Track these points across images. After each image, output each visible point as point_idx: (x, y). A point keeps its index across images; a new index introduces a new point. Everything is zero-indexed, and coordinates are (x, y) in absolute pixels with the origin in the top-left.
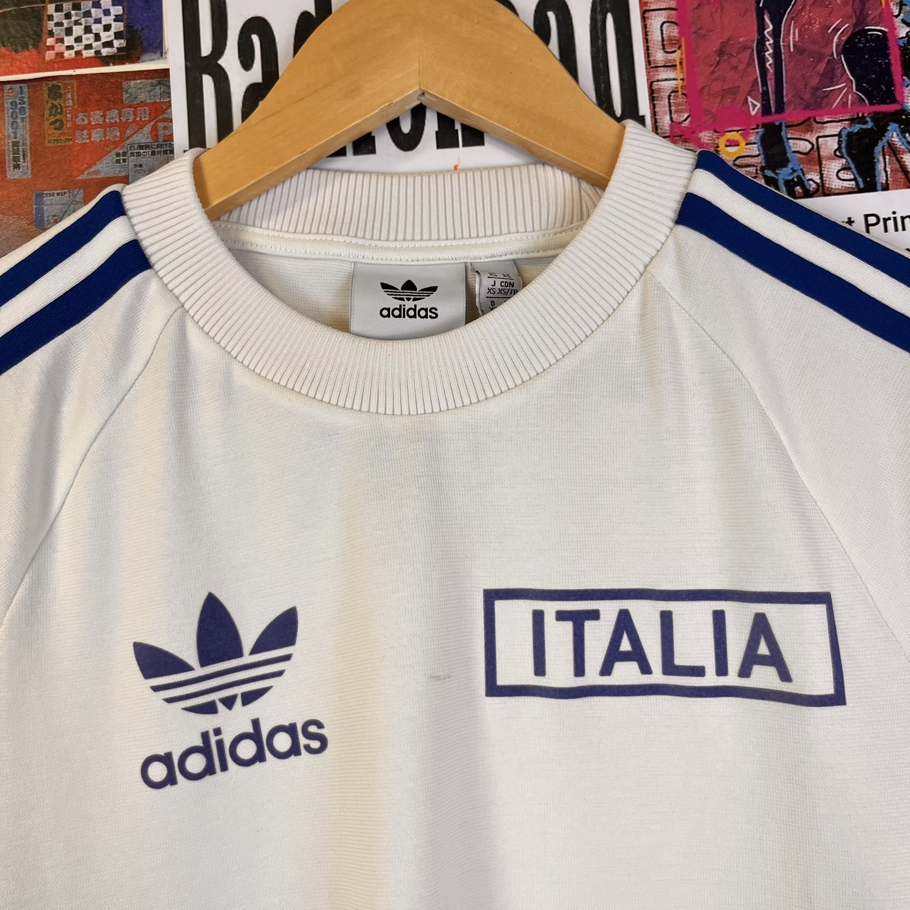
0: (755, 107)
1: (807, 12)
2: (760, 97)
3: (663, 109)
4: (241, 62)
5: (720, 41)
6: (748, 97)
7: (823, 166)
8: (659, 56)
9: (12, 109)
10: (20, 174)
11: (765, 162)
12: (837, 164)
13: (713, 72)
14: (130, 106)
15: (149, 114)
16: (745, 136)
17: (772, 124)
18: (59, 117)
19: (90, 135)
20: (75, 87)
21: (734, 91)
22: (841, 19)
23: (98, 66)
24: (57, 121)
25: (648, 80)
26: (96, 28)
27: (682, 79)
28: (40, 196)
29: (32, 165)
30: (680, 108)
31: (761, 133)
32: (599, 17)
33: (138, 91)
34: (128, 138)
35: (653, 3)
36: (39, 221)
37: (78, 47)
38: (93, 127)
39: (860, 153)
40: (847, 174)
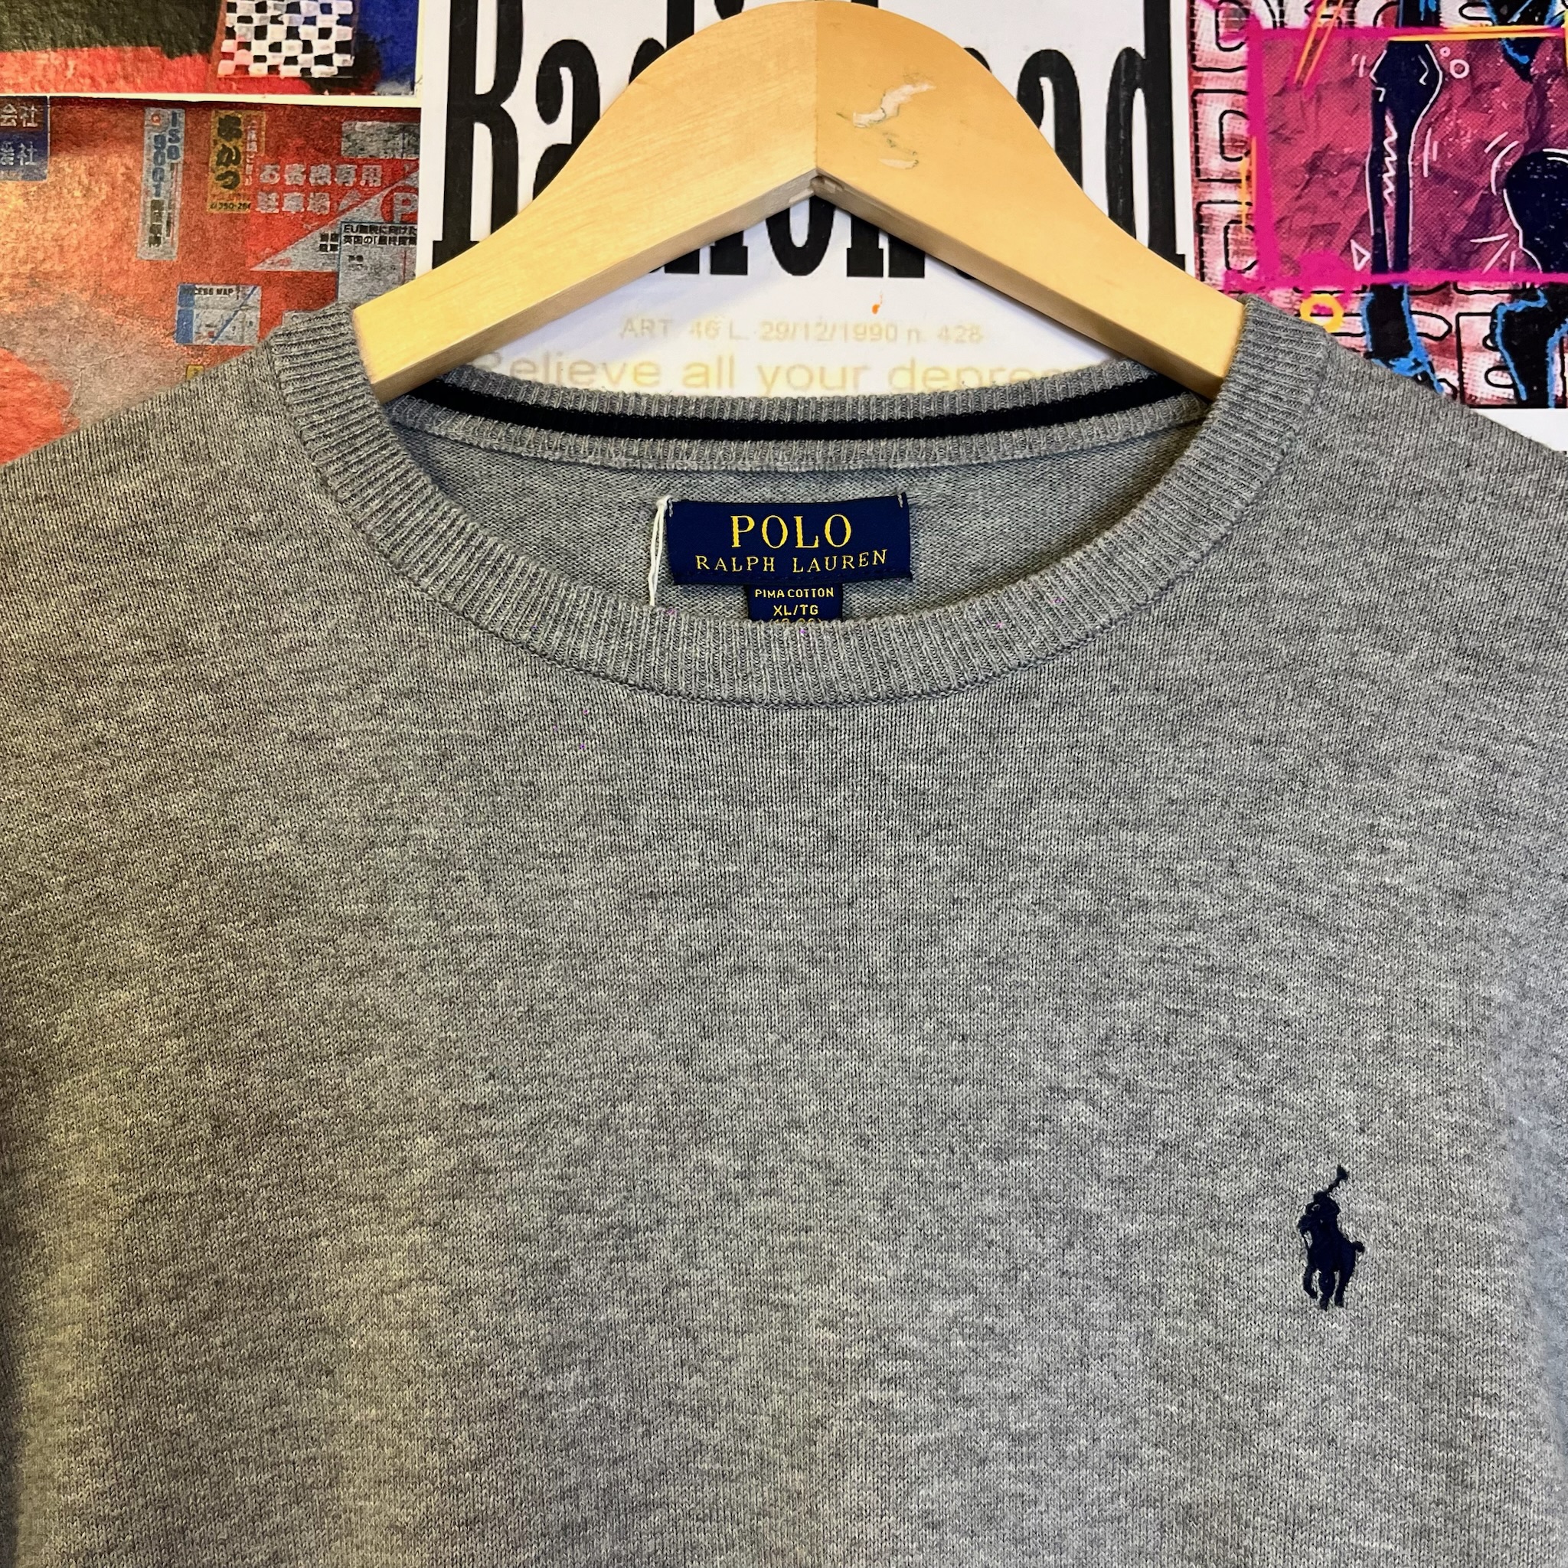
0: (1361, 258)
1: (1454, 118)
2: (1371, 243)
3: (1216, 248)
4: (539, 109)
5: (1314, 149)
6: (1352, 241)
7: (1464, 360)
8: (1214, 164)
9: (156, 147)
10: (160, 253)
11: (1373, 347)
12: (1486, 360)
13: (1299, 197)
14: (352, 162)
15: (382, 177)
16: (1343, 300)
17: (1387, 287)
18: (232, 167)
19: (280, 201)
20: (264, 124)
21: (1329, 229)
22: (1506, 133)
23: (304, 93)
24: (229, 173)
25: (1194, 199)
26: (307, 32)
27: (1248, 204)
28: (188, 291)
29: (181, 239)
30: (1242, 248)
31: (1368, 300)
32: (1123, 94)
33: (366, 139)
34: (343, 212)
35: (1210, 81)
36: (183, 332)
37: (273, 59)
38: (287, 189)
39: (1523, 344)
40: (1497, 377)
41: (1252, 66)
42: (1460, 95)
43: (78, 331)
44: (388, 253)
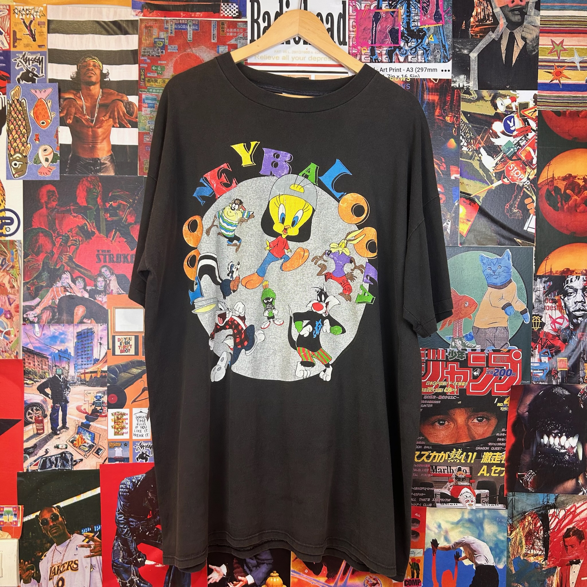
0: (370, 42)
3: (351, 41)
4: (263, 21)
5: (364, 27)
8: (351, 29)
9: (213, 26)
10: (214, 41)
13: (362, 34)
14: (239, 29)
15: (243, 31)
18: (223, 29)
19: (230, 34)
20: (227, 23)
21: (366, 38)
23: (232, 19)
25: (348, 34)
26: (232, 10)
27: (355, 35)
28: (219, 46)
29: (217, 39)
30: (354, 41)
32: (339, 19)
33: (241, 25)
34: (238, 36)
35: (351, 17)
36: (218, 52)
37: (228, 14)
38: (230, 32)
39: (390, 54)
40: (387, 59)
41: (356, 15)
42: (384, 19)
43: (205, 52)
44: (244, 41)
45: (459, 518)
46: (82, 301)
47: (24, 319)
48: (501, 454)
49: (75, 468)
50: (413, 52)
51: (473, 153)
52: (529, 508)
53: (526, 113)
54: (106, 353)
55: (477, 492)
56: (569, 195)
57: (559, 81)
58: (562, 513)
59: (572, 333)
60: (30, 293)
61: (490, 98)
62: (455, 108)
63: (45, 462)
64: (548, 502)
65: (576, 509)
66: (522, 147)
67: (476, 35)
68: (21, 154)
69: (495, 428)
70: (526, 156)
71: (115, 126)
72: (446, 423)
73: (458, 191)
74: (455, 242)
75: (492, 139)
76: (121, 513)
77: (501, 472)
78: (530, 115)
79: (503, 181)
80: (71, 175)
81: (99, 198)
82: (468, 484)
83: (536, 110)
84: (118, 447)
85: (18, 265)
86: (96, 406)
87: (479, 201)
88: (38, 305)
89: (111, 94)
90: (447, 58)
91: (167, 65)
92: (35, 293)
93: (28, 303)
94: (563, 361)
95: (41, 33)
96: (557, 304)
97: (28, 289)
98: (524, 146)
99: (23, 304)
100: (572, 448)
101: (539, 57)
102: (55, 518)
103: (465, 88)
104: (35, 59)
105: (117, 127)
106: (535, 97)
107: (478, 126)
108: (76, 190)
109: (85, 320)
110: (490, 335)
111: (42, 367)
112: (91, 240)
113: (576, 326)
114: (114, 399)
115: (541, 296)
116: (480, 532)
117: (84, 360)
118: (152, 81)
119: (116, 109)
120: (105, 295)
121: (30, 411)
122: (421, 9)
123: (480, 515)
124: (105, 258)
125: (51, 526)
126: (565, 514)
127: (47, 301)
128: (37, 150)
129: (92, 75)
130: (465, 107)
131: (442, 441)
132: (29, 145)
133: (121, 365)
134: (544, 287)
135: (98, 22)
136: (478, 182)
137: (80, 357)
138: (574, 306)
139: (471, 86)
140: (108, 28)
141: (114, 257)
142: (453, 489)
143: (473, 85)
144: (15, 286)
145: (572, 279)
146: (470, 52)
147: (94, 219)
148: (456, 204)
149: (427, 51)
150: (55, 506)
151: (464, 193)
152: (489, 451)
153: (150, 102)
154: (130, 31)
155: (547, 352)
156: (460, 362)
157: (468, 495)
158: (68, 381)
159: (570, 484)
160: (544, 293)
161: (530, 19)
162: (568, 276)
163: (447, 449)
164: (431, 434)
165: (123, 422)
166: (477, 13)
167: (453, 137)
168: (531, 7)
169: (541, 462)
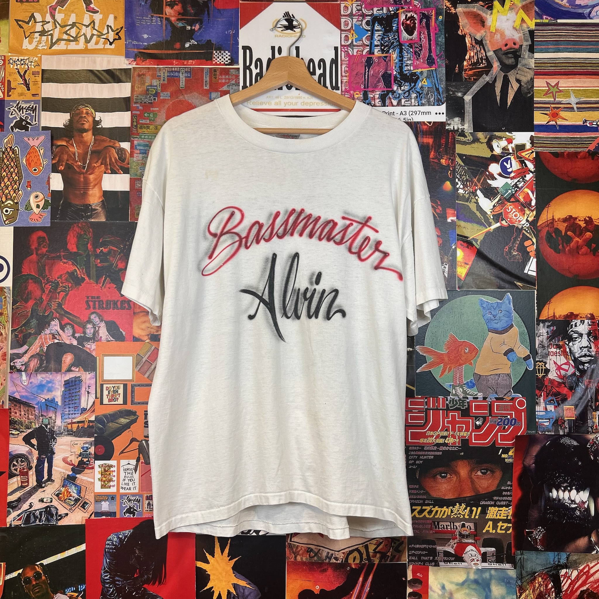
0: (362, 87)
3: (343, 86)
4: (255, 68)
5: (357, 72)
8: (344, 74)
9: (206, 74)
10: (207, 88)
13: (354, 78)
14: (231, 75)
15: (235, 77)
16: (360, 93)
18: (215, 76)
19: (222, 81)
20: (219, 70)
21: (358, 83)
22: (382, 69)
23: (224, 66)
25: (341, 79)
26: (224, 57)
27: (348, 79)
28: (211, 93)
29: (209, 86)
30: (347, 85)
32: (332, 64)
33: (233, 72)
34: (230, 82)
35: (343, 63)
36: (210, 99)
37: (220, 61)
38: (223, 79)
39: (383, 98)
40: (379, 103)
41: (349, 60)
42: (376, 64)
43: (197, 98)
44: (236, 88)
45: (464, 579)
46: (70, 348)
47: (11, 368)
48: (508, 509)
49: (61, 523)
50: (406, 95)
51: (470, 196)
52: (539, 568)
53: (523, 154)
54: (94, 403)
55: (483, 550)
56: (570, 236)
57: (556, 122)
58: (575, 573)
59: (578, 380)
60: (18, 341)
61: (486, 140)
62: (450, 151)
63: (29, 516)
64: (559, 562)
65: (590, 569)
66: (520, 189)
67: (469, 79)
68: (13, 201)
69: (500, 481)
70: (524, 198)
71: (107, 172)
72: (448, 476)
73: (454, 234)
74: (453, 285)
75: (488, 181)
76: (106, 572)
77: (507, 529)
78: (527, 156)
79: (501, 223)
80: (62, 221)
81: (89, 244)
82: (473, 541)
83: (533, 152)
84: (105, 500)
85: (6, 312)
86: (82, 458)
87: (477, 244)
88: (26, 352)
89: (103, 141)
90: (441, 101)
91: (159, 111)
92: (23, 341)
93: (15, 351)
94: (570, 409)
95: (36, 83)
96: (562, 349)
97: (16, 336)
98: (522, 187)
99: (10, 352)
100: (584, 503)
101: (535, 99)
102: (38, 576)
103: (460, 130)
104: (29, 107)
105: (108, 173)
106: (532, 138)
107: (474, 168)
108: (67, 236)
109: (73, 369)
110: (492, 382)
111: (28, 416)
112: (81, 287)
113: (583, 372)
114: (102, 450)
115: (544, 341)
116: (487, 594)
117: (71, 409)
118: (145, 127)
119: (108, 155)
120: (94, 342)
121: (15, 463)
122: (413, 54)
123: (487, 575)
124: (95, 304)
125: (34, 585)
126: (578, 575)
127: (35, 348)
128: (29, 197)
129: (85, 122)
130: (460, 149)
131: (445, 495)
132: (20, 192)
133: (109, 414)
134: (547, 332)
135: (91, 71)
136: (475, 225)
137: (67, 406)
138: (580, 352)
139: (465, 128)
140: (102, 77)
141: (103, 304)
142: (456, 547)
143: (468, 127)
144: (3, 334)
145: (576, 323)
146: (465, 94)
147: (84, 265)
148: (454, 247)
149: (420, 94)
150: (38, 563)
151: (461, 236)
152: (495, 506)
153: (142, 148)
154: (123, 78)
155: (553, 400)
156: (462, 410)
157: (473, 553)
158: (55, 431)
159: (582, 542)
160: (548, 338)
161: (524, 62)
162: (572, 320)
163: (450, 503)
164: (433, 487)
165: (110, 474)
166: (470, 57)
167: (448, 179)
168: (524, 50)
169: (550, 517)
